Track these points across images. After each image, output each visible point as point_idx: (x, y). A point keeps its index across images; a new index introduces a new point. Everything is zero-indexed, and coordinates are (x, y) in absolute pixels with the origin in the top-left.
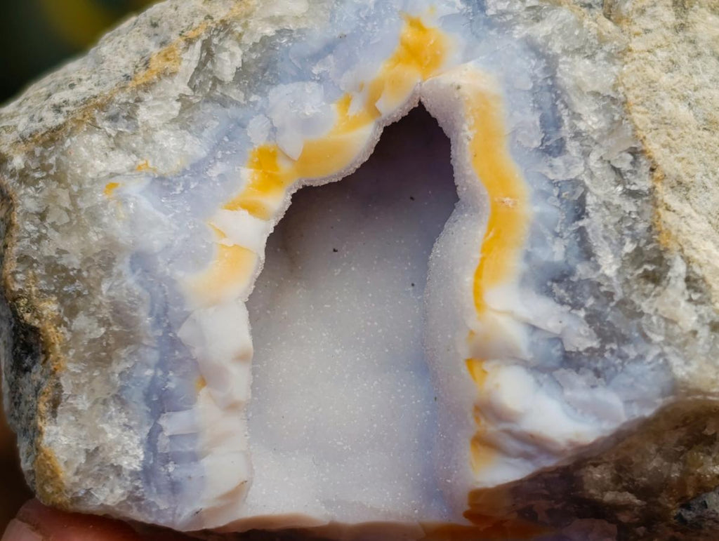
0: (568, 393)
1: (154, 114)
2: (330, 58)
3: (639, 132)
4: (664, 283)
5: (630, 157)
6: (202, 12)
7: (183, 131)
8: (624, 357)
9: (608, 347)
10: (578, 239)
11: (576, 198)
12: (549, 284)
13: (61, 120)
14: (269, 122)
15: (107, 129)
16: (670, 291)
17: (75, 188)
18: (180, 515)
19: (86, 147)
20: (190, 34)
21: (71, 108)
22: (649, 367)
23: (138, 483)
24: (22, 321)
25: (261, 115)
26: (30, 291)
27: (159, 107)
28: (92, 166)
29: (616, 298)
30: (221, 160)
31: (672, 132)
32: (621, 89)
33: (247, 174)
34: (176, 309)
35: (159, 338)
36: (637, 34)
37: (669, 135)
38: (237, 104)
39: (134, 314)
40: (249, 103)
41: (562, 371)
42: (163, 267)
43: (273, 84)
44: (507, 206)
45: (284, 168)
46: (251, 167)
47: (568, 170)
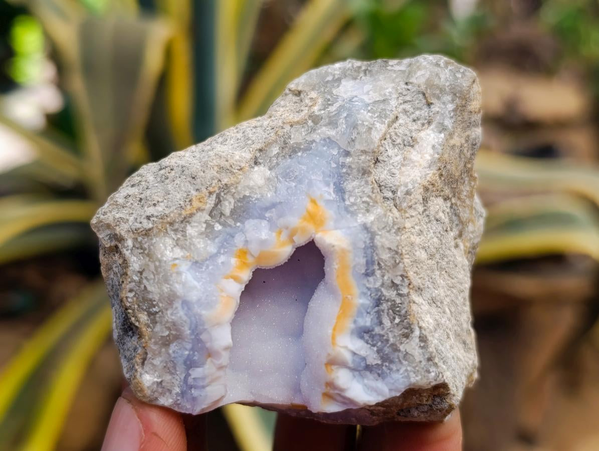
0: (366, 381)
1: (194, 229)
2: (274, 210)
3: (406, 268)
4: (410, 338)
5: (401, 279)
6: (217, 178)
7: (207, 239)
8: (391, 369)
9: (384, 364)
10: (377, 316)
11: (377, 297)
12: (362, 333)
13: (150, 226)
14: (244, 237)
15: (173, 235)
16: (412, 343)
17: (157, 264)
18: (195, 410)
19: (163, 244)
20: (211, 189)
21: (155, 219)
22: (401, 376)
23: (179, 398)
24: (130, 320)
25: (241, 233)
26: (134, 307)
27: (197, 226)
28: (166, 254)
29: (390, 343)
30: (223, 254)
31: (418, 265)
32: (400, 248)
33: (234, 261)
34: (201, 328)
35: (192, 339)
36: (408, 218)
37: (417, 267)
38: (230, 226)
39: (183, 328)
40: (236, 226)
41: (364, 372)
42: (197, 309)
43: (247, 218)
44: (349, 300)
45: (250, 260)
46: (236, 257)
47: (375, 283)
